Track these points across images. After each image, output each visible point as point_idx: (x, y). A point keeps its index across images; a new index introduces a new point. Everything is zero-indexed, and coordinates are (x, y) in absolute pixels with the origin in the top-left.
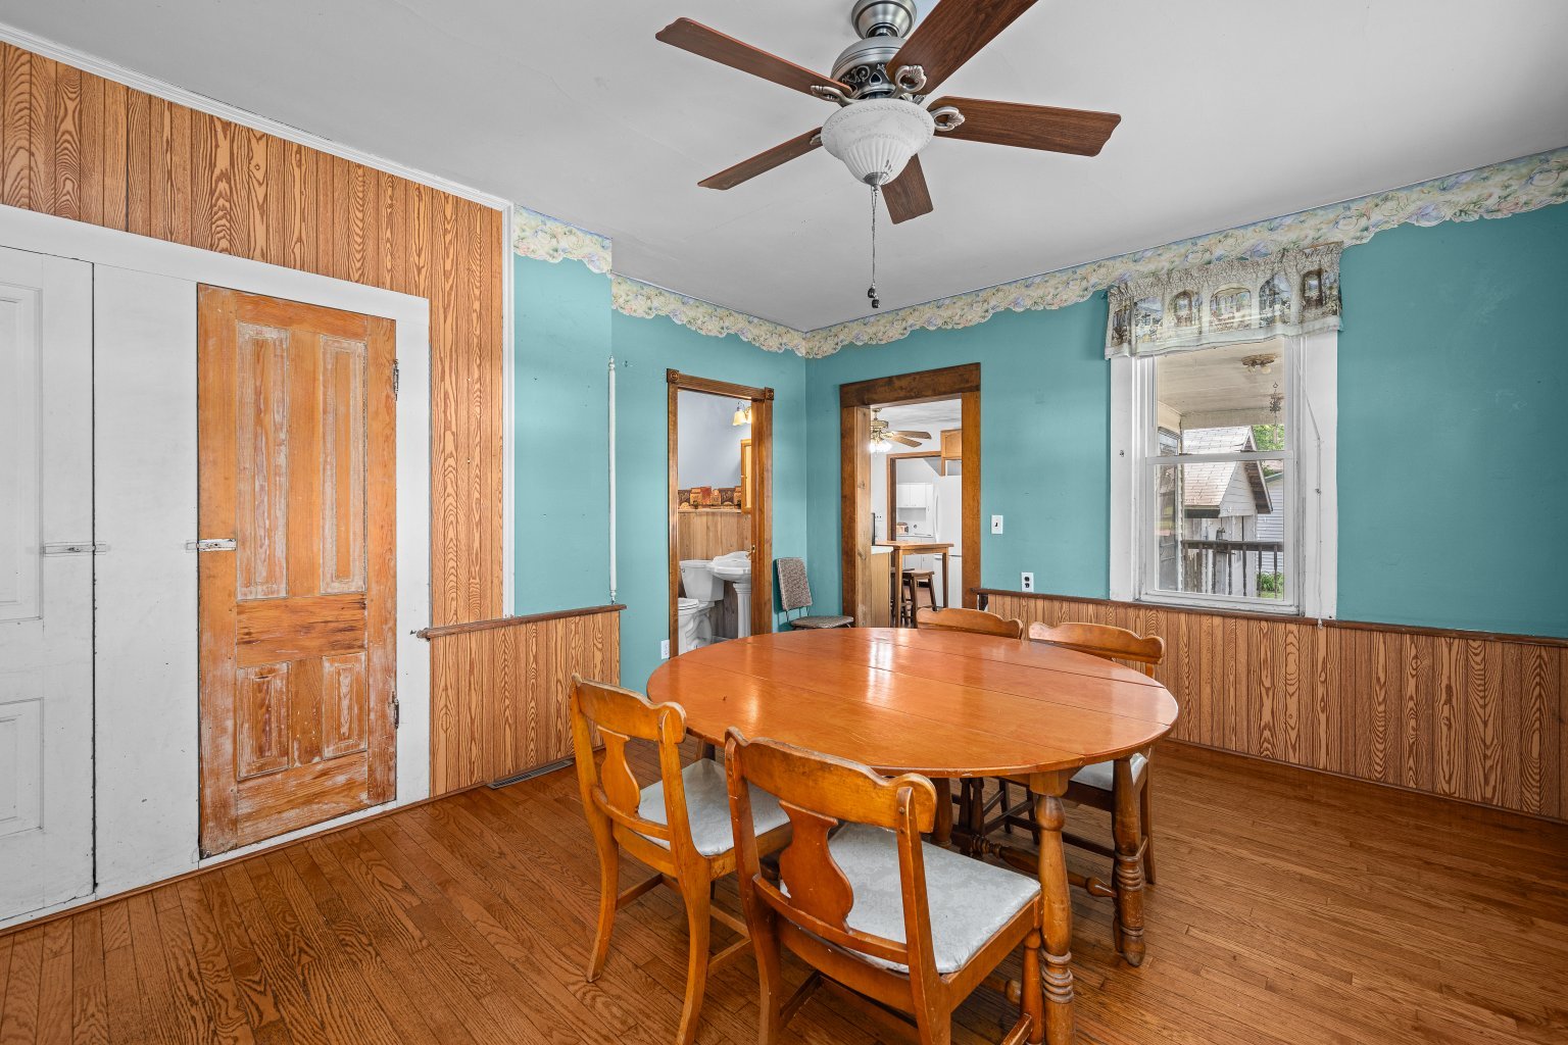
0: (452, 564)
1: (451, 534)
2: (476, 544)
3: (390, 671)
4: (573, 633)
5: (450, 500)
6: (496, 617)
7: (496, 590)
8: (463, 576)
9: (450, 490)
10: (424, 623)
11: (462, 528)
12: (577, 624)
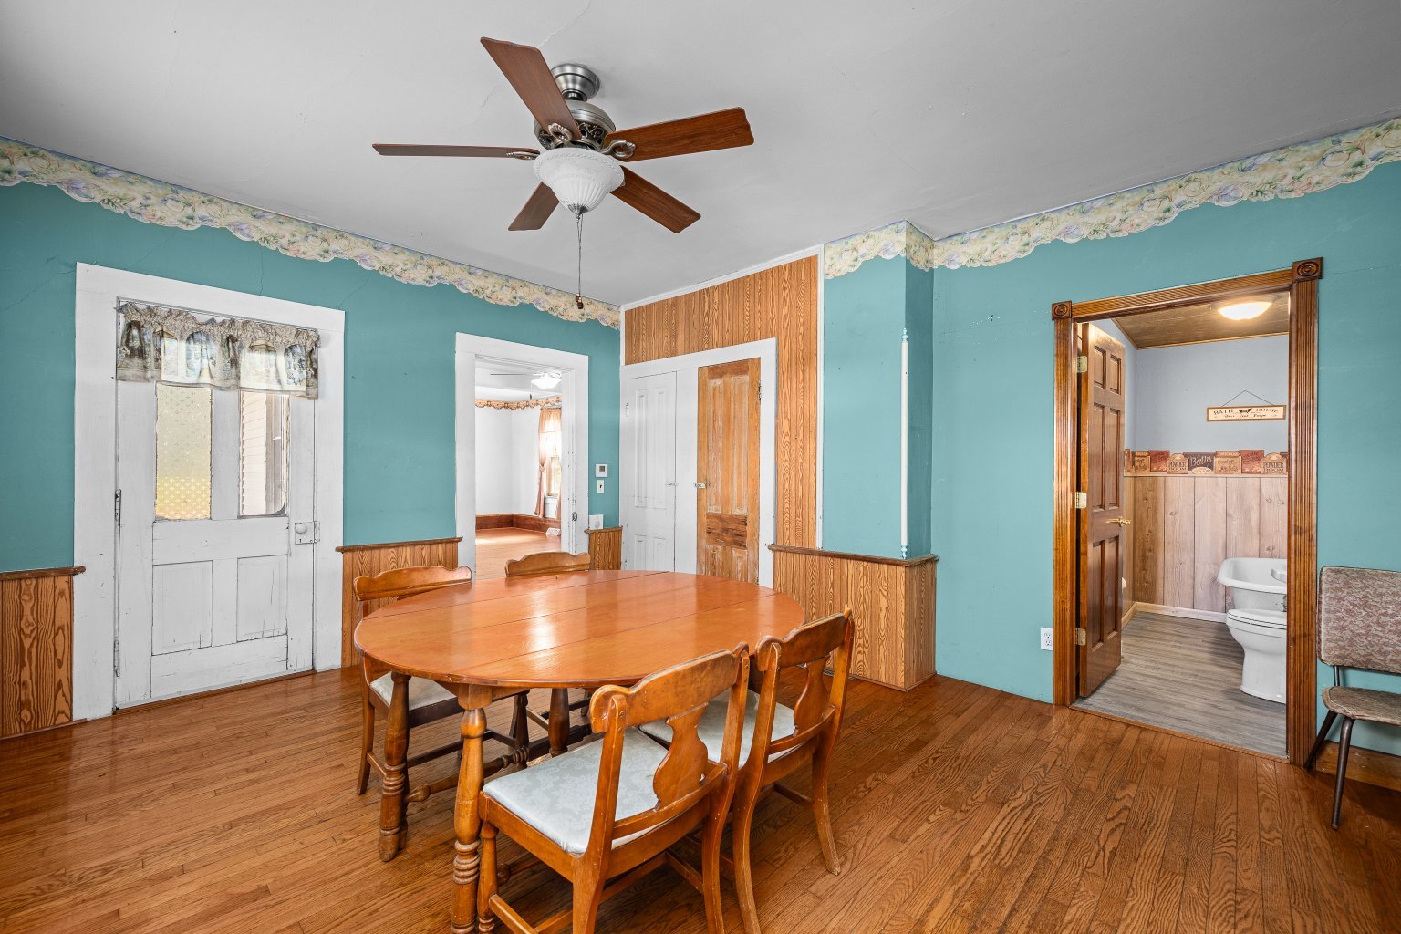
0: (787, 505)
1: (787, 486)
2: (800, 494)
3: (756, 565)
4: (861, 574)
5: (787, 464)
6: (811, 547)
7: (811, 528)
8: (793, 516)
9: (787, 457)
10: (771, 541)
11: (793, 482)
12: (865, 568)
